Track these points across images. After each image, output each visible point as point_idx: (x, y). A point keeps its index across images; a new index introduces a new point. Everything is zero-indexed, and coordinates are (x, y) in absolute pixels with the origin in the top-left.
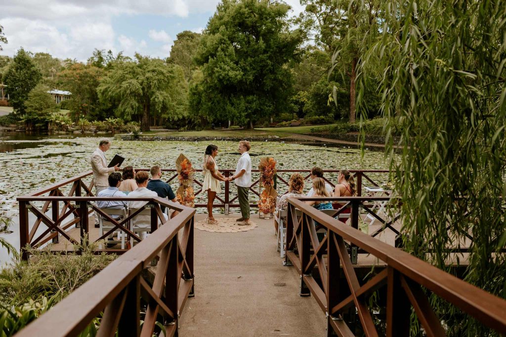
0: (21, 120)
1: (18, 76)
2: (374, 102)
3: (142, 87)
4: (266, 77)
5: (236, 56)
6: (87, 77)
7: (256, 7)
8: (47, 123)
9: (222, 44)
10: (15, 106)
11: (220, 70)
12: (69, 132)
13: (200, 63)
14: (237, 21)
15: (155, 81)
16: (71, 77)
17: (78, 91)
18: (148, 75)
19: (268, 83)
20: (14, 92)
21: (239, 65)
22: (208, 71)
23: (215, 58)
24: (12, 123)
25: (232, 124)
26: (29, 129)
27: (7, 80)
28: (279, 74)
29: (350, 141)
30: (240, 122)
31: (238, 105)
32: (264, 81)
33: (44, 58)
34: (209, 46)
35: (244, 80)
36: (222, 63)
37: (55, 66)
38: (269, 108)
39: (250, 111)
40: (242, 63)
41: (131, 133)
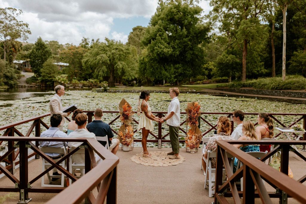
0: (38, 80)
1: (37, 54)
2: (258, 68)
3: (109, 59)
4: (187, 53)
5: (168, 39)
6: (77, 54)
7: (181, 8)
8: (54, 82)
9: (160, 32)
10: (35, 72)
11: (158, 48)
12: (66, 87)
13: (146, 44)
14: (169, 17)
15: (117, 55)
16: (68, 54)
17: (72, 63)
18: (113, 51)
19: (189, 56)
20: (35, 64)
21: (170, 45)
22: (151, 48)
23: (155, 41)
24: (33, 82)
25: (166, 83)
26: (43, 86)
27: (31, 57)
28: (196, 51)
29: (243, 93)
30: (171, 81)
31: (169, 70)
32: (186, 55)
33: (54, 44)
34: (151, 33)
35: (173, 54)
36: (160, 44)
37: (61, 49)
38: (189, 72)
39: (177, 74)
40: (172, 44)
41: (102, 88)
